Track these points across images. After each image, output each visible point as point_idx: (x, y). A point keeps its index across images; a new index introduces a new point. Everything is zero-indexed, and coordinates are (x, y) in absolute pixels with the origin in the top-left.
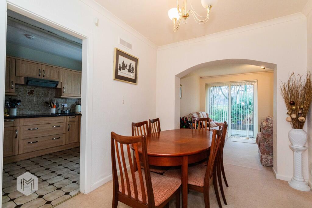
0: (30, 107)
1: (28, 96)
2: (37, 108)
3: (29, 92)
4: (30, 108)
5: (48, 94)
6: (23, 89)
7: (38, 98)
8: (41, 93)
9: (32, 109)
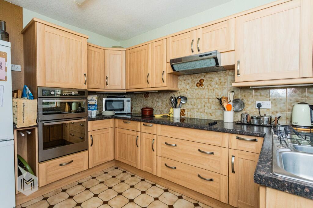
0: (199, 107)
1: (196, 89)
2: (209, 109)
3: (198, 83)
4: (199, 109)
5: (225, 82)
6: (190, 80)
7: (210, 91)
8: (214, 83)
9: (201, 111)
